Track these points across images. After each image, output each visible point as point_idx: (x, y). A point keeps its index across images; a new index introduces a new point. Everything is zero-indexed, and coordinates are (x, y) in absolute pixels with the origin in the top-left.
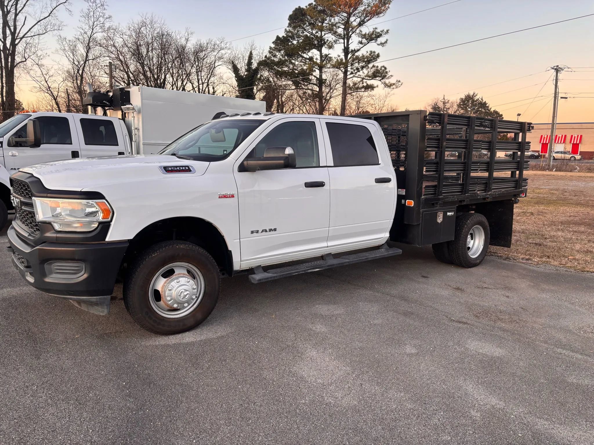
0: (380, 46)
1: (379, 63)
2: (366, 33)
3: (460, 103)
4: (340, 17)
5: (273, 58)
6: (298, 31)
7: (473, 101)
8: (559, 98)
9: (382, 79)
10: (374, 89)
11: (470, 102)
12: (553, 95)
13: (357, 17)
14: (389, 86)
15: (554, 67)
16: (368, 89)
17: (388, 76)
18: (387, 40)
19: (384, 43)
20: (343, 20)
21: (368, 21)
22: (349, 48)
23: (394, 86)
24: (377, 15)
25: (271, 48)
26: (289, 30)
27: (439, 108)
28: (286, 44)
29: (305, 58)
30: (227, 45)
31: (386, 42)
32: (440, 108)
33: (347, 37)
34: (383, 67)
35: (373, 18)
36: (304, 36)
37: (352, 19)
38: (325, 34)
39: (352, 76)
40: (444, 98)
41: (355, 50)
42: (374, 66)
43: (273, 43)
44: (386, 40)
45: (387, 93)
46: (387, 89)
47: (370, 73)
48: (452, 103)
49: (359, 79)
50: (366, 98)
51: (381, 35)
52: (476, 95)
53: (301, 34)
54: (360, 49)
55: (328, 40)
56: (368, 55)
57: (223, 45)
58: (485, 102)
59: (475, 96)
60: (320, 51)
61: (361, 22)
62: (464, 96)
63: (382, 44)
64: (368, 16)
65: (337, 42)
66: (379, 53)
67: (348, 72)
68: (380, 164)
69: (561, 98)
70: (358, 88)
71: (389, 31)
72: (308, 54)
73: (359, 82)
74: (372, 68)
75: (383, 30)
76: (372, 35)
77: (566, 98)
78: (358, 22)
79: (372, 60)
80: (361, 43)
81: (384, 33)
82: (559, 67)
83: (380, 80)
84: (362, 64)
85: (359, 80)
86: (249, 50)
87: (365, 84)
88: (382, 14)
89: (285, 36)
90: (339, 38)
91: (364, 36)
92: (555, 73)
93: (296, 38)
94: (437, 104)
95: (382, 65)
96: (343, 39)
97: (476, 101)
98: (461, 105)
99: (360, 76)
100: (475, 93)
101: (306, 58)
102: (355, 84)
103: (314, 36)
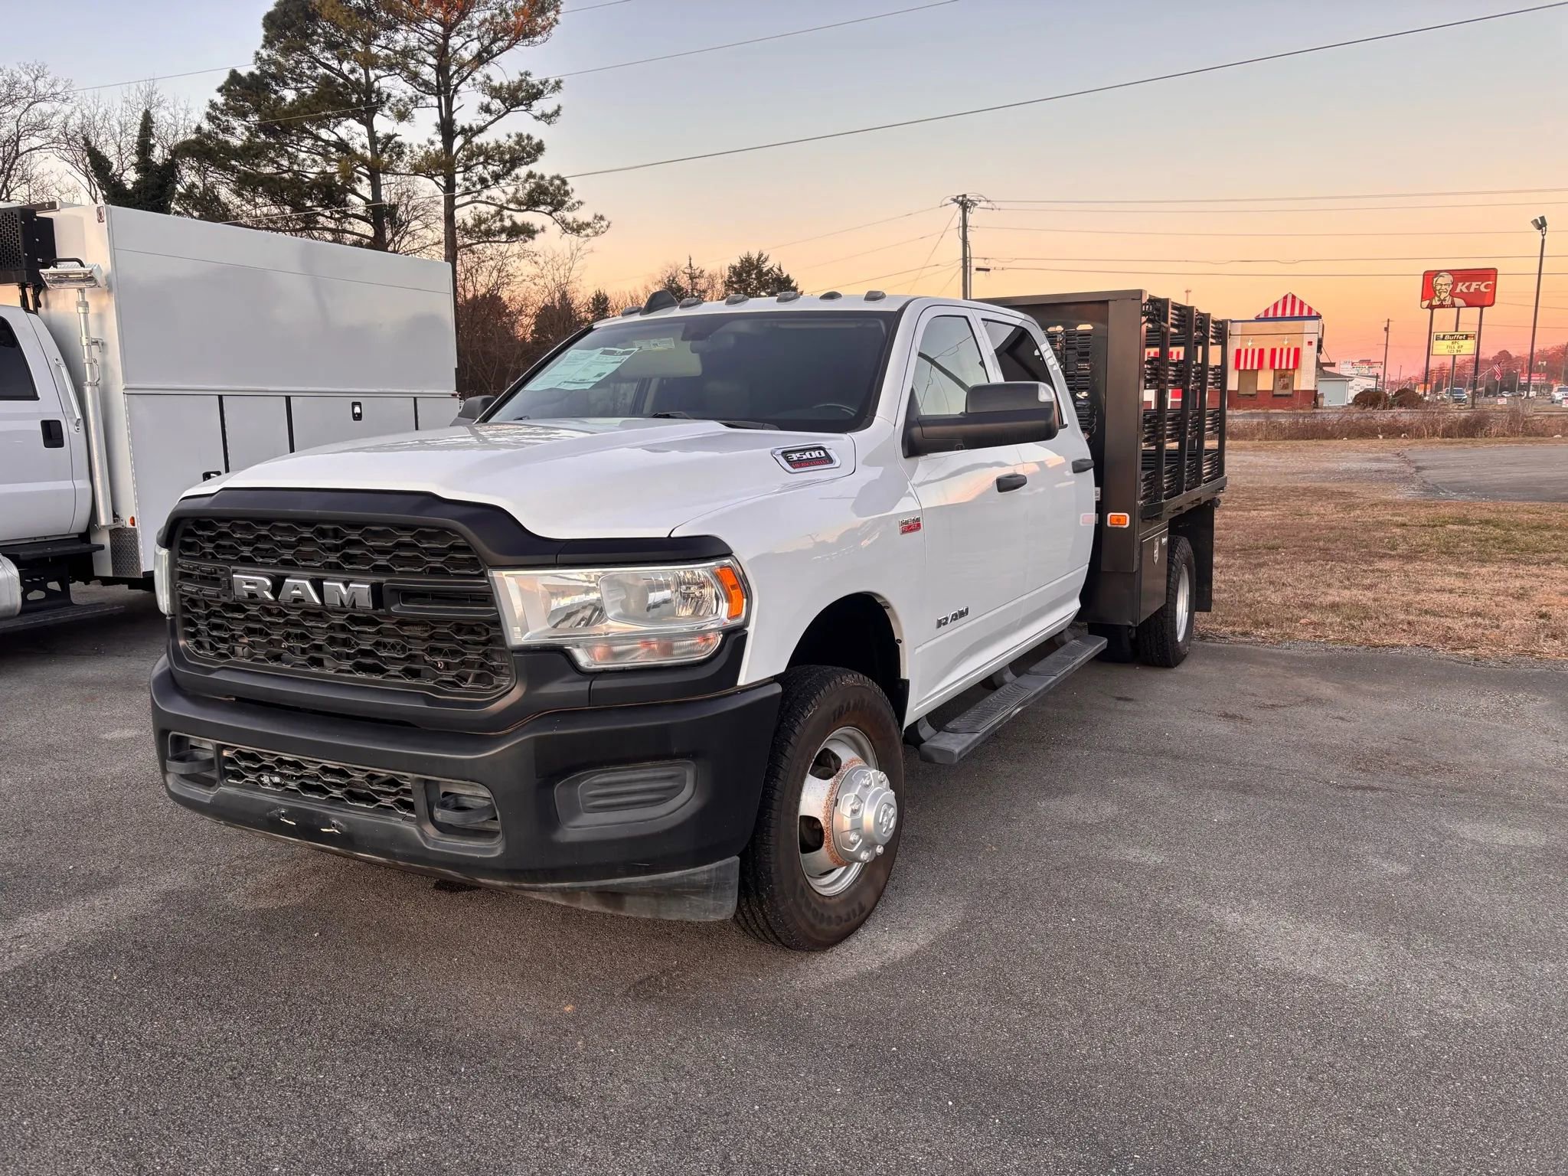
0: (542, 123)
1: (544, 167)
2: (501, 84)
3: (730, 277)
4: (423, 35)
5: (221, 136)
6: (298, 62)
7: (760, 274)
8: (973, 269)
9: (555, 210)
10: (536, 236)
11: (754, 276)
12: (961, 263)
13: (468, 39)
14: (578, 229)
15: (958, 197)
16: (517, 236)
17: (570, 203)
18: (559, 107)
19: (552, 115)
20: (431, 42)
21: (501, 52)
22: (454, 120)
23: (589, 231)
24: (524, 38)
25: (213, 105)
26: (269, 56)
27: (680, 289)
28: (262, 96)
29: (323, 140)
30: (59, 89)
31: (557, 112)
32: (683, 289)
33: (444, 90)
34: (558, 177)
35: (514, 44)
36: (317, 78)
37: (455, 41)
38: (378, 78)
39: (468, 198)
40: (690, 264)
41: (471, 128)
42: (531, 175)
43: (219, 90)
44: (556, 108)
45: (574, 247)
46: (573, 238)
47: (521, 195)
48: (712, 278)
49: (493, 209)
50: (515, 258)
51: (542, 91)
52: (766, 259)
53: (308, 72)
54: (485, 127)
55: (389, 96)
56: (513, 145)
57: (42, 86)
58: (788, 276)
59: (764, 262)
60: (369, 124)
61: (483, 52)
62: (739, 260)
63: (547, 117)
64: (501, 39)
65: (420, 101)
66: (541, 141)
67: (457, 188)
68: (1066, 425)
69: (978, 269)
70: (489, 233)
71: (562, 85)
72: (336, 130)
73: (492, 217)
74: (526, 181)
75: (547, 81)
76: (518, 91)
77: (988, 270)
78: (475, 51)
79: (523, 158)
80: (487, 109)
81: (550, 88)
82: (968, 197)
83: (550, 214)
84: (495, 168)
85: (493, 212)
86: (140, 106)
87: (507, 223)
88: (538, 39)
89: (257, 72)
90: (424, 92)
91: (496, 92)
92: (960, 212)
93: (290, 81)
94: (674, 278)
95: (555, 174)
96: (435, 95)
97: (767, 275)
98: (733, 282)
99: (493, 199)
100: (762, 255)
101: (327, 142)
102: (480, 221)
103: (346, 78)
